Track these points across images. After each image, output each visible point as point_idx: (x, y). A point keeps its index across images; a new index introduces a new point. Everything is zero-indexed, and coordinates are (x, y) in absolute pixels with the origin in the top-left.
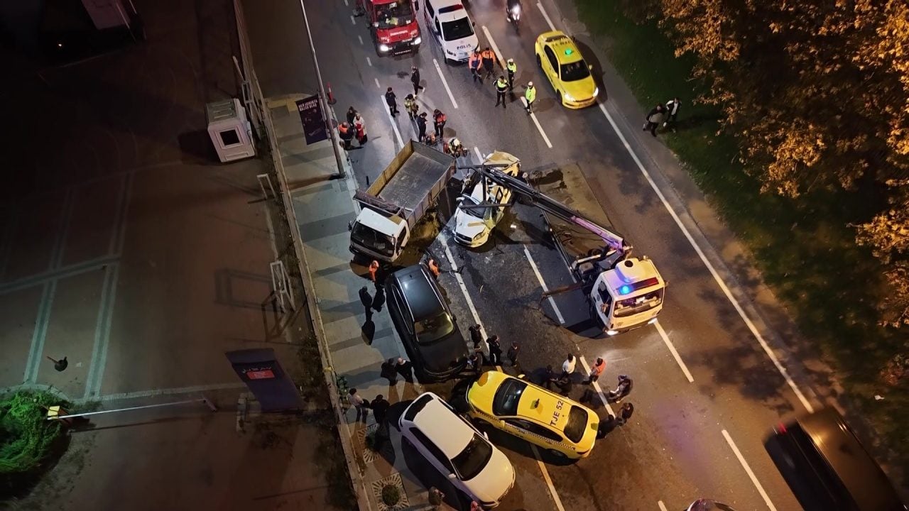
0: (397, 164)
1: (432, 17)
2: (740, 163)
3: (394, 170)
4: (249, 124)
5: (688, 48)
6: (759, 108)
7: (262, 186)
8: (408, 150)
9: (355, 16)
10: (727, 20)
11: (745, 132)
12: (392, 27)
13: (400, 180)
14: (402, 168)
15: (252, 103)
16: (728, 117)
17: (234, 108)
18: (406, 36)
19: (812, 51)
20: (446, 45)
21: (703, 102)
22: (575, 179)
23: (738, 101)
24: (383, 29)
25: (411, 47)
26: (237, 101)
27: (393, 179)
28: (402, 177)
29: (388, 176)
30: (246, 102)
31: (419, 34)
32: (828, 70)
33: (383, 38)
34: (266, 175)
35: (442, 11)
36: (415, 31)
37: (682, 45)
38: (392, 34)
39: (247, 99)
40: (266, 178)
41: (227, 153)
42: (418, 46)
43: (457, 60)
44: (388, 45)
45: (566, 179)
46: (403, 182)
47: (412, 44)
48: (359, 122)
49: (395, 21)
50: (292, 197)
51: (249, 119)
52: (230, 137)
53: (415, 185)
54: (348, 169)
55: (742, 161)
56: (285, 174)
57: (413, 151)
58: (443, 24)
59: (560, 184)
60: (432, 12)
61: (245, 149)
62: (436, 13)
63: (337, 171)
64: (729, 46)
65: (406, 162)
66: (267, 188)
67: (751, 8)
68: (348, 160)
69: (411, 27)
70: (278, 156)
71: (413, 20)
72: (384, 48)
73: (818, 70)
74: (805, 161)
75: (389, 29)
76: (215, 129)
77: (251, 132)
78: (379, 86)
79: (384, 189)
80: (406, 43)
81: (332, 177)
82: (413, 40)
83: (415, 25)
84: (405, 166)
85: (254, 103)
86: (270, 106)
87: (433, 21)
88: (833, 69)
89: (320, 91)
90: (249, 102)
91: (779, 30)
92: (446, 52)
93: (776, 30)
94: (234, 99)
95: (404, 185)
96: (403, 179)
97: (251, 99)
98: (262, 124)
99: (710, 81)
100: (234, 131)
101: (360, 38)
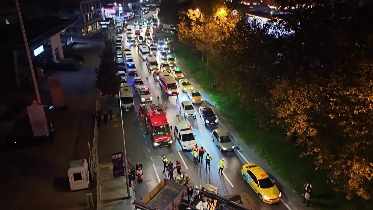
0: (157, 191)
1: (178, 133)
2: (332, 183)
3: (155, 194)
4: (89, 172)
5: (293, 131)
6: (334, 156)
7: (88, 202)
8: (163, 184)
9: (145, 134)
10: (308, 118)
11: (330, 166)
12: (160, 136)
13: (158, 198)
14: (159, 193)
15: (92, 164)
16: (319, 160)
17: (83, 163)
18: (166, 139)
19: (353, 123)
20: (183, 143)
21: (305, 155)
22: (247, 200)
23: (322, 153)
24: (156, 136)
25: (168, 144)
26: (85, 160)
27: (154, 198)
28: (159, 197)
29: (152, 196)
30: (90, 163)
31: (172, 139)
32: (363, 133)
33: (156, 140)
34: (91, 194)
35: (182, 130)
36: (170, 138)
37: (290, 130)
38: (160, 138)
39: (90, 161)
40: (90, 195)
41: (75, 185)
42: (171, 144)
43: (188, 149)
44: (158, 143)
45: (243, 200)
46: (159, 199)
47: (168, 143)
48: (139, 172)
49: (162, 133)
50: (102, 207)
51: (89, 169)
52: (78, 177)
53: (165, 201)
54: (132, 195)
55: (333, 182)
56: (101, 196)
57: (165, 184)
58: (182, 135)
59: (240, 202)
60: (177, 131)
61: (84, 184)
62: (179, 131)
63: (127, 195)
64: (311, 130)
65: (162, 190)
66: (90, 203)
67: (318, 110)
68: (133, 191)
69: (168, 136)
70: (99, 188)
71: (169, 133)
72: (156, 144)
73: (358, 133)
74: (366, 177)
75: (159, 136)
76: (71, 172)
77: (88, 175)
78: (152, 160)
79: (149, 202)
80: (166, 142)
81: (124, 198)
82: (169, 141)
83: (170, 135)
84: (161, 191)
85: (93, 163)
86: (101, 167)
87: (178, 135)
88: (365, 133)
89: (124, 150)
90: (91, 162)
91: (334, 117)
92: (183, 146)
93: (332, 117)
94: (84, 159)
95: (160, 200)
96: (159, 198)
97: (92, 161)
98: (95, 174)
99: (306, 145)
100: (81, 173)
101: (146, 142)
